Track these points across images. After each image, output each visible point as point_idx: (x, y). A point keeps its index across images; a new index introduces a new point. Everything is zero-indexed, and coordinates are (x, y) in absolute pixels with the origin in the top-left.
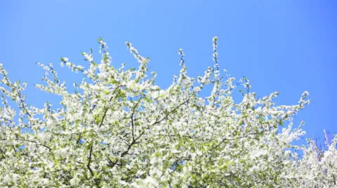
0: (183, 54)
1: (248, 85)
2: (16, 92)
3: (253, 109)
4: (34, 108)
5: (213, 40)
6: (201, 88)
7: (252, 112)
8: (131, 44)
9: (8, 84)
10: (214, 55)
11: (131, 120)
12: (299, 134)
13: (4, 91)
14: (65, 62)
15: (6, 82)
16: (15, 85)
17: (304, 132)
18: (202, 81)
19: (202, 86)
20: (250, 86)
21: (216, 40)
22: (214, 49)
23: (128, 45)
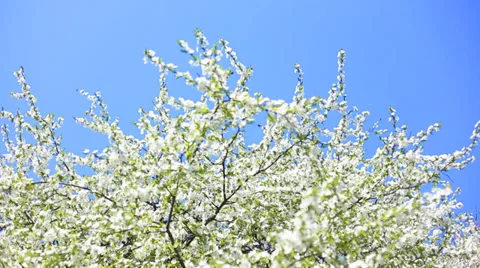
0: (302, 73)
1: (394, 118)
2: (47, 131)
3: (404, 151)
4: (73, 156)
5: (339, 55)
6: (326, 116)
7: (401, 156)
8: (227, 43)
9: (37, 118)
10: (338, 77)
11: (221, 167)
12: (454, 207)
13: (30, 129)
14: (150, 57)
15: (33, 114)
16: (47, 119)
17: (460, 204)
18: (326, 106)
19: (326, 112)
20: (397, 119)
21: (342, 55)
22: (339, 69)
23: (224, 43)
